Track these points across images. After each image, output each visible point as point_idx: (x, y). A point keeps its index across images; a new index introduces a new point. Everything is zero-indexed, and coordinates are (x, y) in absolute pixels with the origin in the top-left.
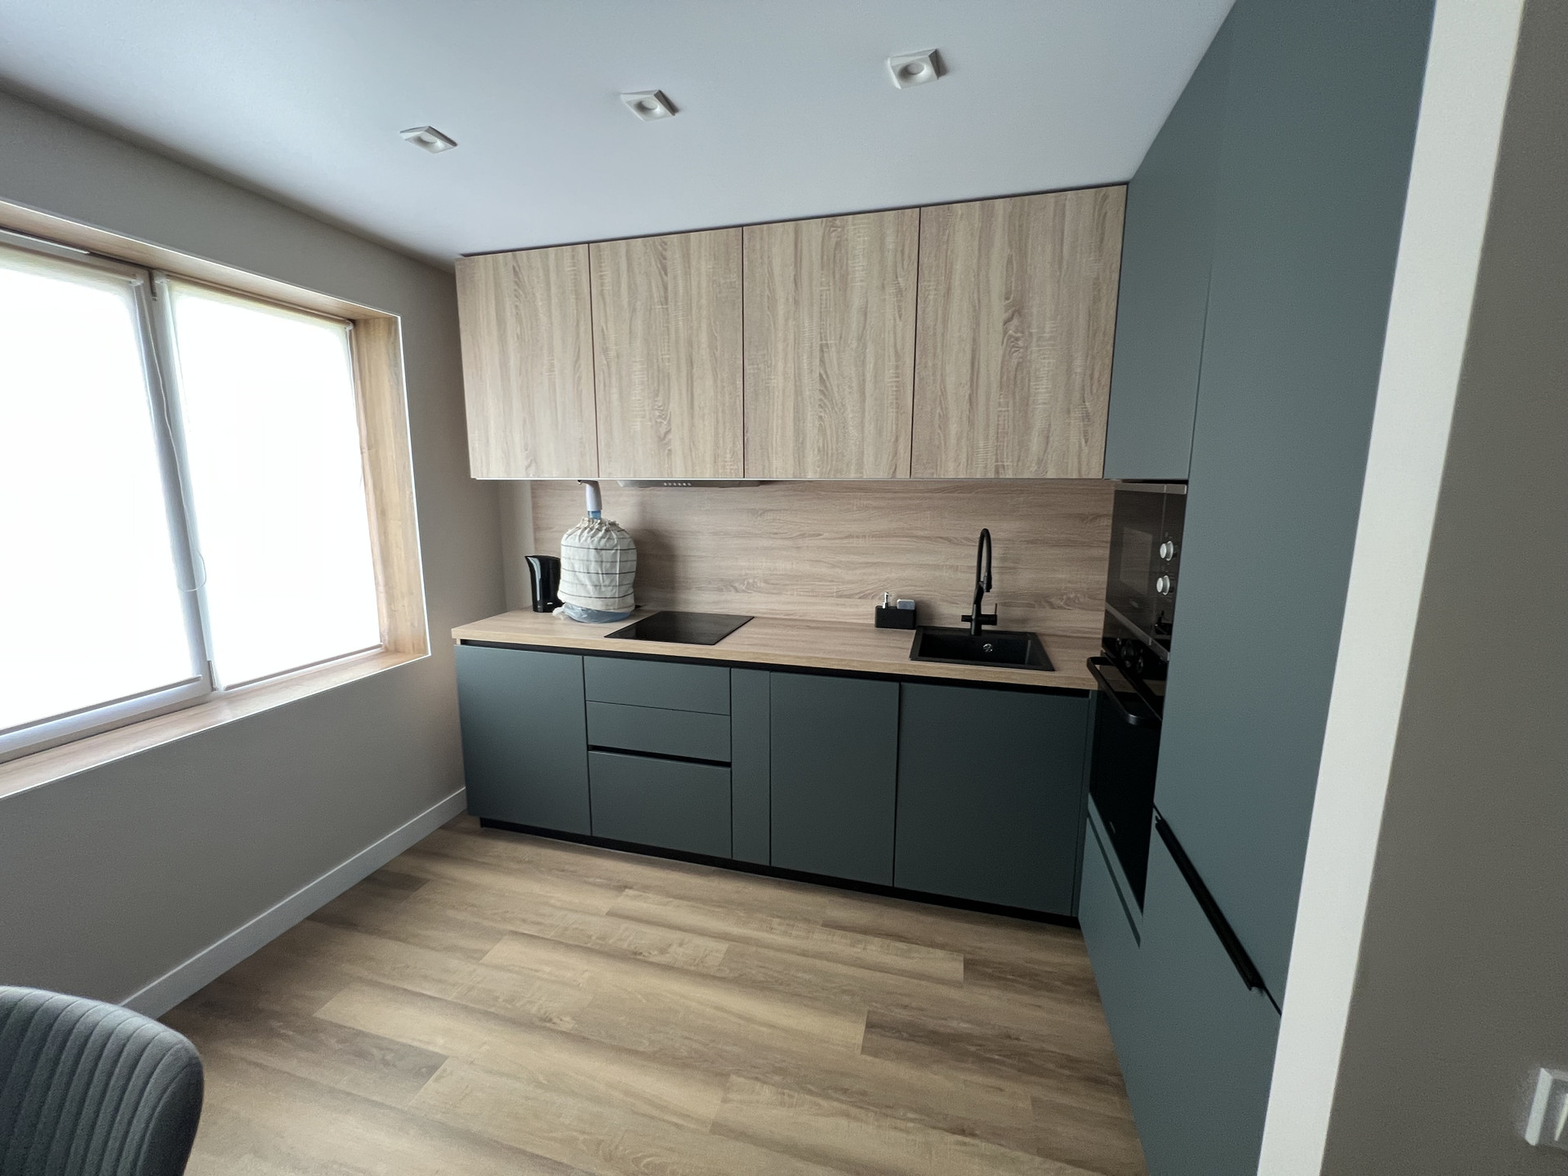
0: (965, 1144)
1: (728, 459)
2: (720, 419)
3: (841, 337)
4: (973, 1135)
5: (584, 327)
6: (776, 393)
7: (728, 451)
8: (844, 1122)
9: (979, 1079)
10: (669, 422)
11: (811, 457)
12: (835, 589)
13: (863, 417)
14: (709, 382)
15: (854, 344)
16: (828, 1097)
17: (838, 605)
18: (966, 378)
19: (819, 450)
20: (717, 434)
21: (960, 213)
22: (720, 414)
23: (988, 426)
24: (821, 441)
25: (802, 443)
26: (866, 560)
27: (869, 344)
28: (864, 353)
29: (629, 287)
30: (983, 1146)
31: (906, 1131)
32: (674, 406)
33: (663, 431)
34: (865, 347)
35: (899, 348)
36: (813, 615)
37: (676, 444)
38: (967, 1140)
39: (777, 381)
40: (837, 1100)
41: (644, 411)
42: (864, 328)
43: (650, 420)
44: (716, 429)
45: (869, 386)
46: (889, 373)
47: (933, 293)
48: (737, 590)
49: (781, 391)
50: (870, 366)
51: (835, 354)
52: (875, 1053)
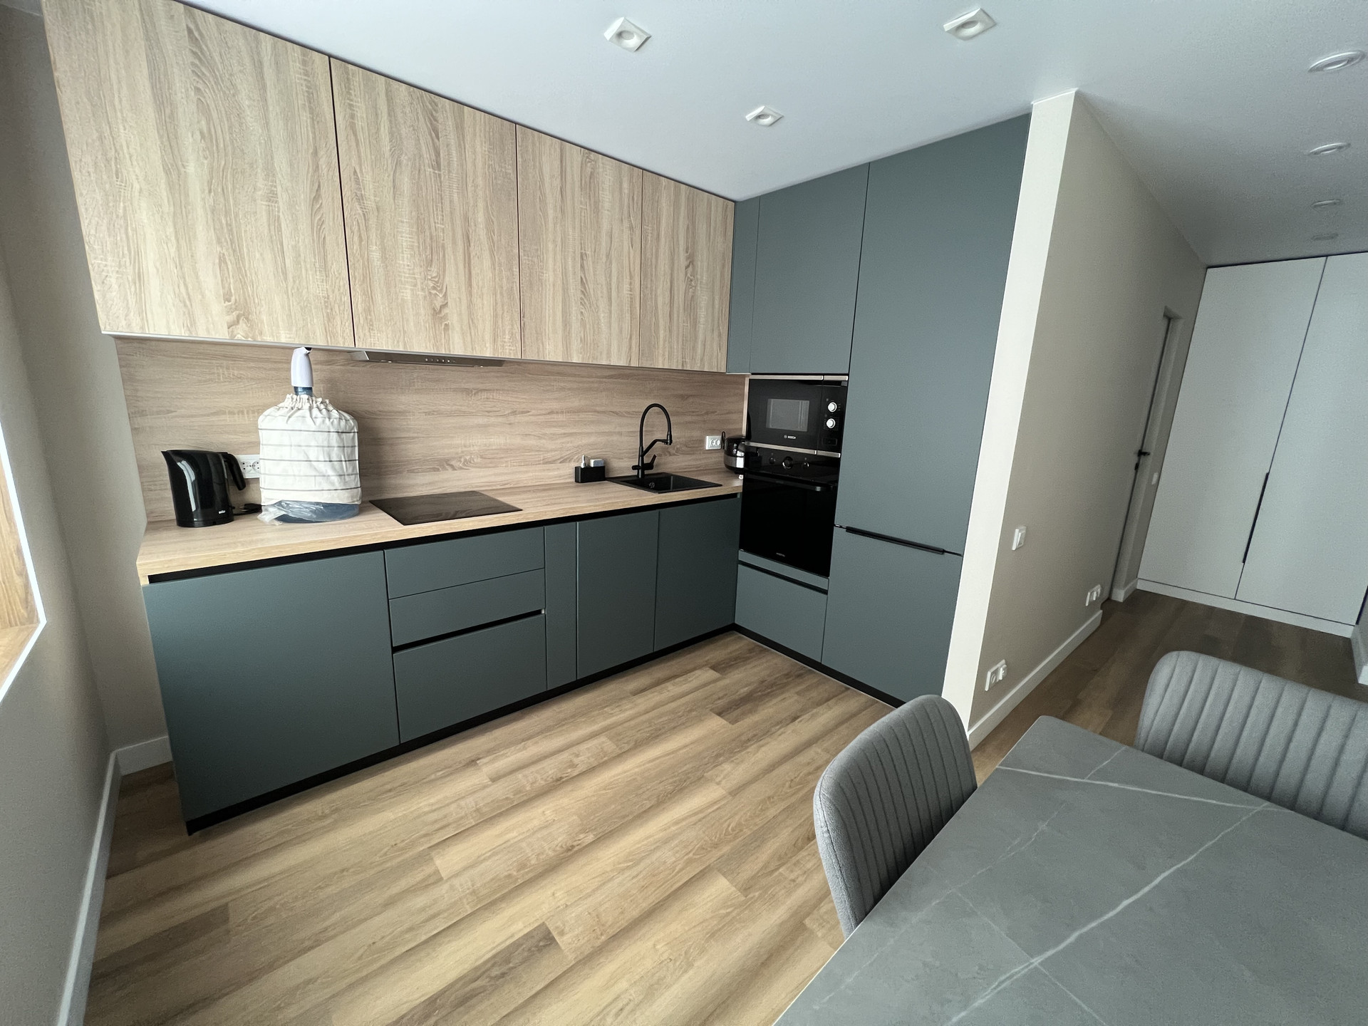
0: (801, 721)
1: (506, 340)
2: (499, 300)
3: (595, 251)
4: (798, 717)
5: (326, 159)
6: (548, 286)
7: (507, 332)
8: (763, 749)
9: (774, 701)
10: (445, 295)
11: (575, 344)
12: (542, 457)
13: (610, 317)
14: (487, 263)
15: (604, 259)
16: (747, 747)
17: (544, 470)
18: (667, 300)
19: (581, 340)
20: (496, 316)
21: (664, 184)
22: (498, 296)
23: (678, 334)
24: (582, 332)
25: (569, 333)
26: (563, 431)
27: (614, 261)
28: (610, 268)
29: (391, 134)
30: (806, 716)
31: (782, 733)
32: (449, 279)
33: (438, 304)
34: (611, 263)
35: (632, 270)
36: (525, 482)
37: (454, 319)
38: (800, 719)
39: (549, 276)
40: (752, 745)
41: (415, 279)
42: (610, 249)
43: (423, 289)
44: (495, 310)
45: (614, 294)
46: (626, 286)
47: (650, 235)
48: (453, 468)
49: (552, 285)
50: (614, 280)
51: (591, 263)
52: (736, 721)
